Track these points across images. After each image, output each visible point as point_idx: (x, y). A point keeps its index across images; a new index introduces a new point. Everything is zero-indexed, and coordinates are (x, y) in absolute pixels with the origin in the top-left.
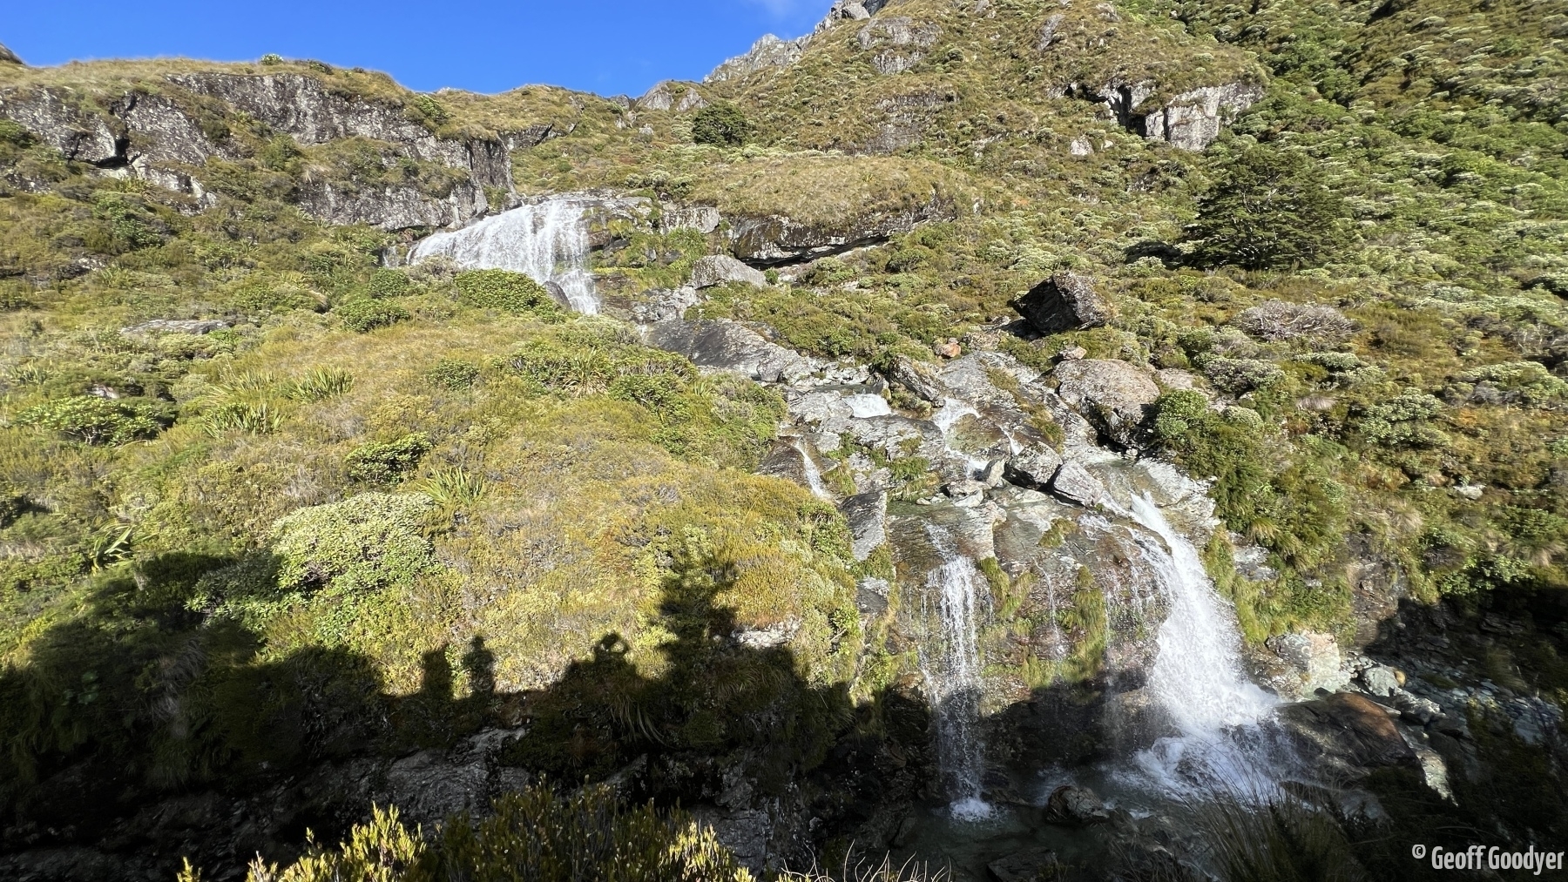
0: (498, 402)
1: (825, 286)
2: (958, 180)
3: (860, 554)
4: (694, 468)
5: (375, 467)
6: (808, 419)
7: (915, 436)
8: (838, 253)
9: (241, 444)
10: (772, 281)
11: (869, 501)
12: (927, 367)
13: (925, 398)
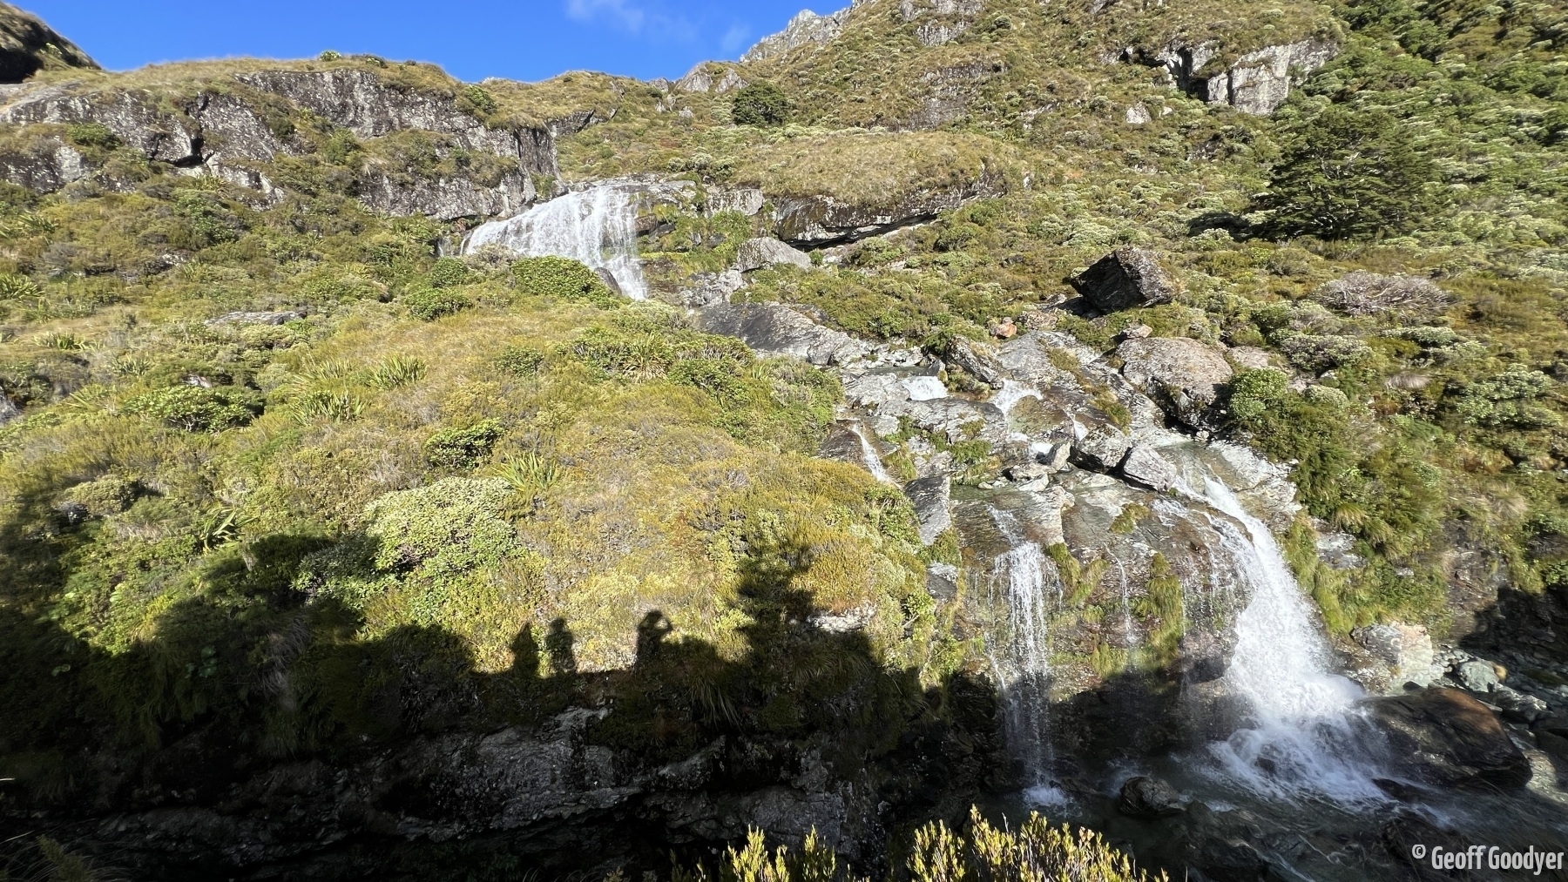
0: (563, 387)
1: (871, 267)
2: (1007, 154)
3: (927, 540)
4: (759, 454)
5: (453, 452)
6: (865, 402)
7: (976, 419)
8: (884, 233)
9: (329, 431)
10: (816, 263)
11: (932, 486)
12: (988, 348)
13: (983, 379)
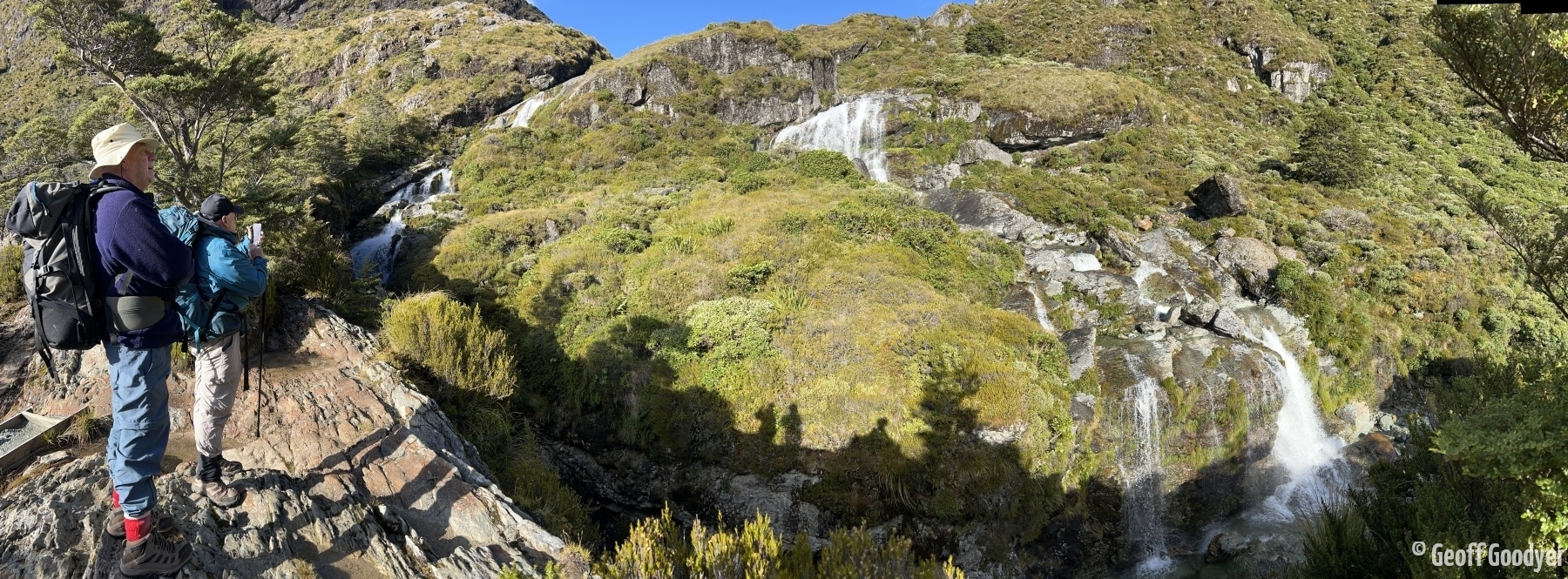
0: (818, 243)
1: (1057, 169)
2: (1153, 96)
3: (1074, 374)
4: (951, 301)
5: (741, 280)
6: (1040, 269)
7: (1118, 287)
8: (1067, 144)
10: (1016, 162)
11: (1083, 335)
12: (1130, 237)
13: (1126, 259)
